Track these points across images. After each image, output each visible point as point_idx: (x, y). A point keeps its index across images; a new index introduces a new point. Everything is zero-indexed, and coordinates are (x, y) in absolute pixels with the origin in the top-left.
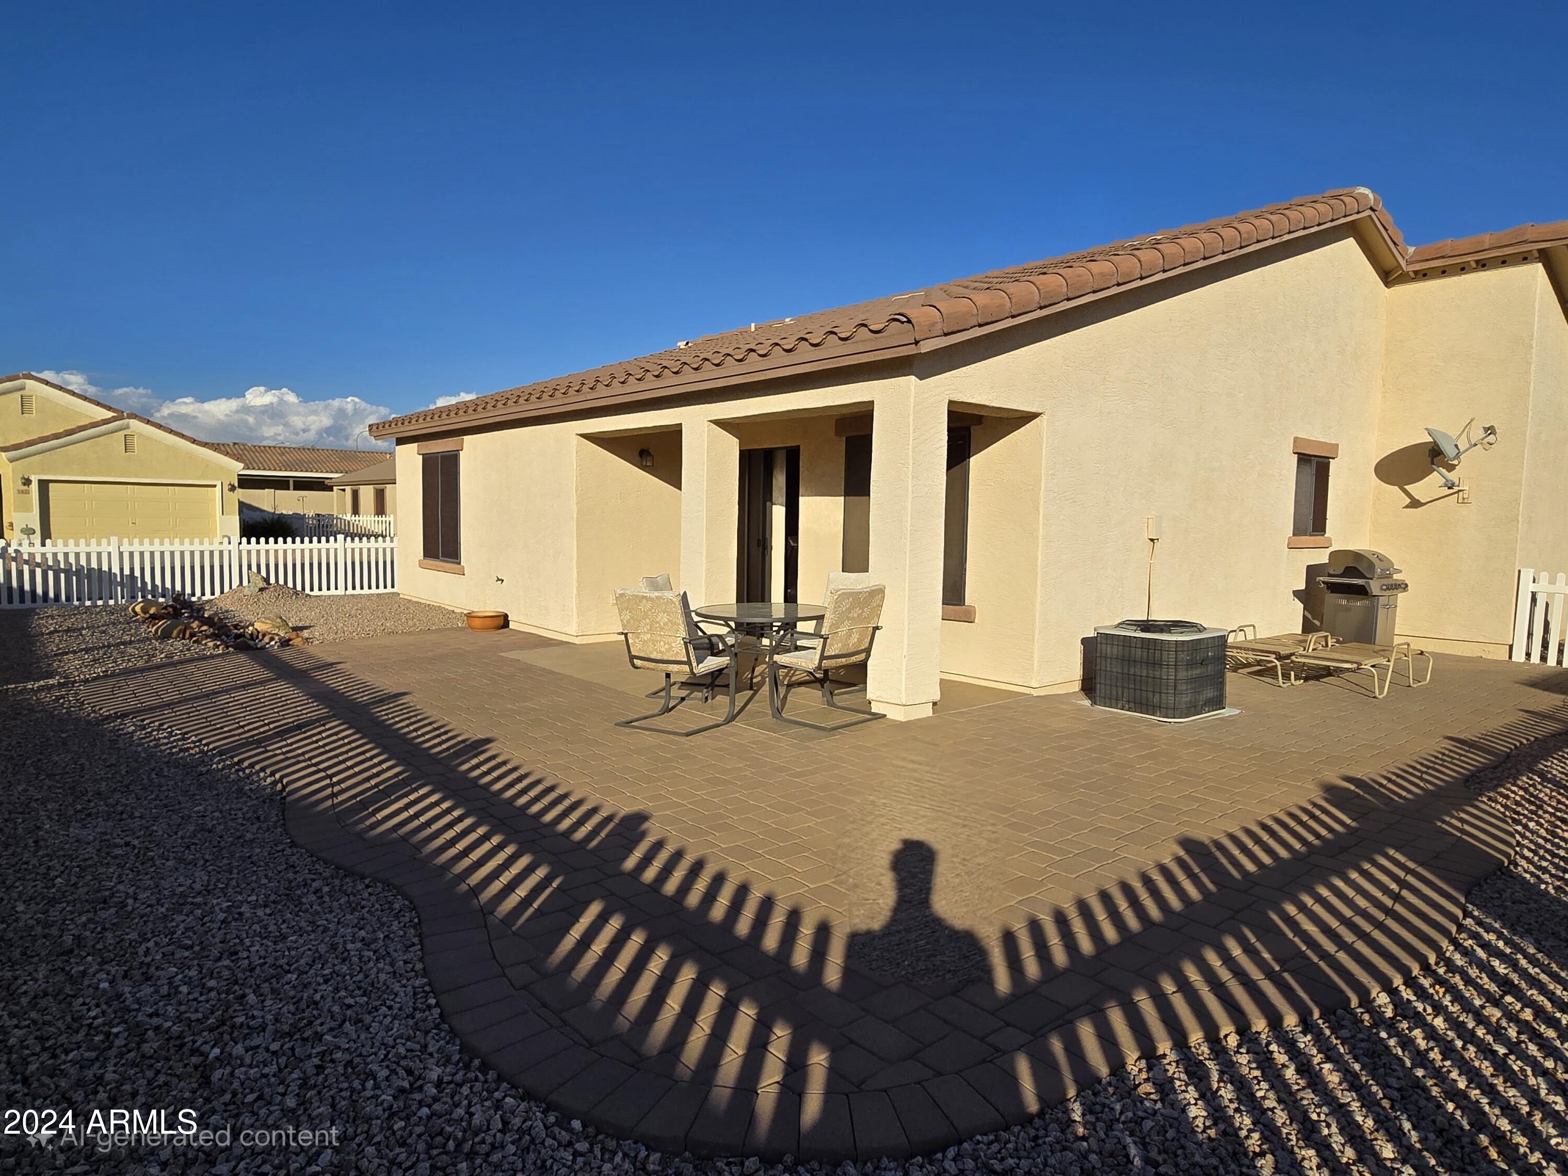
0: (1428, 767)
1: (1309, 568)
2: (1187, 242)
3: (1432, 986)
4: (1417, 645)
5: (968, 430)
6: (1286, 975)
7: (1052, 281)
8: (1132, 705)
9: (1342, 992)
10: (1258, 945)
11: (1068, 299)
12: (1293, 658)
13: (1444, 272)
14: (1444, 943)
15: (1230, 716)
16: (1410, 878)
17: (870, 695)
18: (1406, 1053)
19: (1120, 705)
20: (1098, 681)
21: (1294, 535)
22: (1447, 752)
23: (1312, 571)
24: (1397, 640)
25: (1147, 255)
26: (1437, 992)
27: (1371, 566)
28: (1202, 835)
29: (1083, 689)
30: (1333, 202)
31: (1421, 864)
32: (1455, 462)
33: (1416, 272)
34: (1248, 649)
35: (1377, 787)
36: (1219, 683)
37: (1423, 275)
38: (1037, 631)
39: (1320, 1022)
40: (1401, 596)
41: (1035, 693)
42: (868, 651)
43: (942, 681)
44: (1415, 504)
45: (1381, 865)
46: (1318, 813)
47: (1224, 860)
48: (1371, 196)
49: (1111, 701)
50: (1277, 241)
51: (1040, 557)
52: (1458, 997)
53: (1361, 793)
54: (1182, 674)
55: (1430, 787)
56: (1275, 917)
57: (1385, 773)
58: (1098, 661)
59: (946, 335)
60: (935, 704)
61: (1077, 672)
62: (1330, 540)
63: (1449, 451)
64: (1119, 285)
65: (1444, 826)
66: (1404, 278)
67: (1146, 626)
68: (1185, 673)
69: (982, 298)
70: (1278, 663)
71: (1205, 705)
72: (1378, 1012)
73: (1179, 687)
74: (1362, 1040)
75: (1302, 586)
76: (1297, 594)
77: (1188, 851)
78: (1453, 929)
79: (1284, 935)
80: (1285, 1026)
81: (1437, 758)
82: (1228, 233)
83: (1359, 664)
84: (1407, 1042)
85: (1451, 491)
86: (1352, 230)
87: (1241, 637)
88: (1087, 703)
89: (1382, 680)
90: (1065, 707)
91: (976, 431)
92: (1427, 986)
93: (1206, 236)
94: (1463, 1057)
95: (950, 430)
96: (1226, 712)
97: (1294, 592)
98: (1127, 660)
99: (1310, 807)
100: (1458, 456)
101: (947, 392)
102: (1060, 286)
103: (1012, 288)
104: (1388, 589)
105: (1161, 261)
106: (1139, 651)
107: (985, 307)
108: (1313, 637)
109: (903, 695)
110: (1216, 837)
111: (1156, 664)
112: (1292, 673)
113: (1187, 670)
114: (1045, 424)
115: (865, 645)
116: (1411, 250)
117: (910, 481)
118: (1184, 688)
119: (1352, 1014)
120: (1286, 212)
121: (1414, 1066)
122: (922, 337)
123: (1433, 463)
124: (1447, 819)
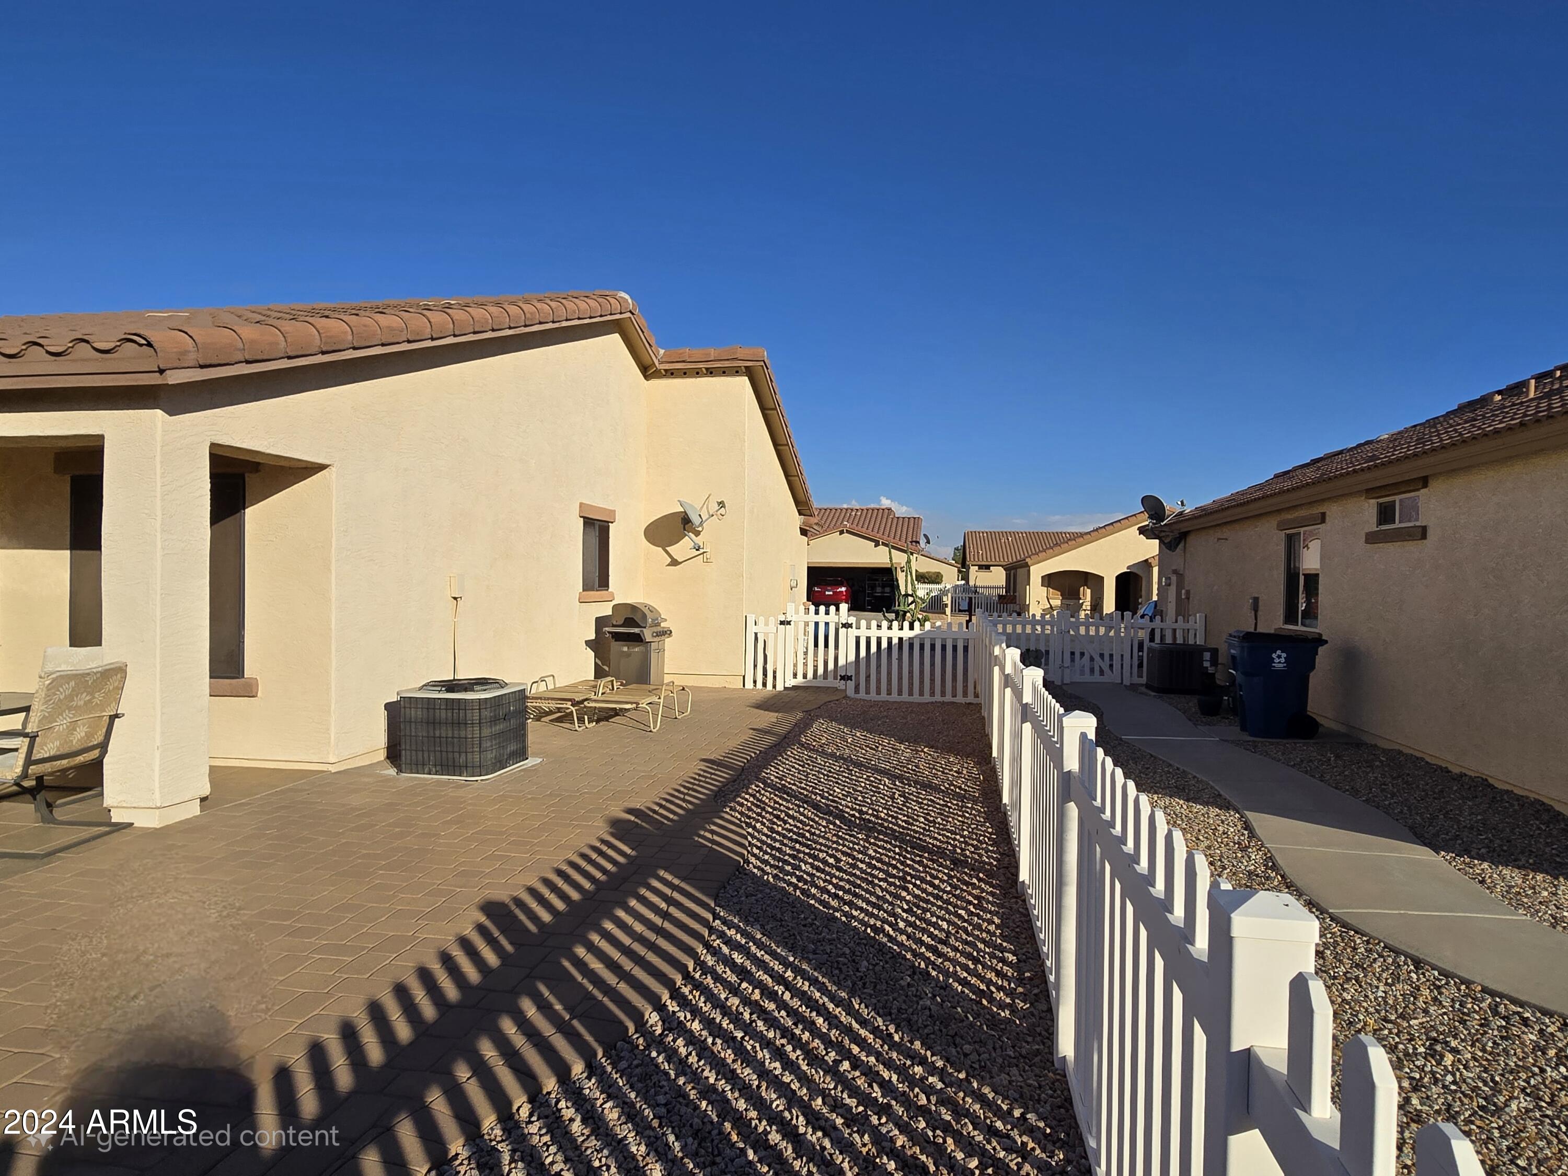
0: (689, 789)
1: (598, 619)
2: (477, 312)
3: (691, 992)
4: (680, 681)
5: (243, 477)
6: (575, 1023)
7: (335, 327)
8: (438, 768)
9: (621, 1023)
10: (552, 999)
11: (355, 348)
12: (586, 703)
13: (685, 373)
14: (700, 949)
15: (532, 766)
16: (676, 895)
17: (108, 801)
18: (671, 1066)
19: (426, 770)
20: (403, 747)
21: (584, 590)
22: (702, 773)
23: (600, 622)
24: (667, 679)
25: (437, 317)
26: (695, 997)
27: (644, 616)
28: (502, 895)
29: (388, 757)
30: (600, 300)
31: (683, 879)
32: (700, 529)
33: (666, 371)
34: (548, 699)
35: (651, 814)
36: (520, 733)
37: (670, 374)
38: (333, 701)
39: (603, 1060)
40: (668, 641)
41: (334, 769)
42: (104, 747)
43: (212, 768)
44: (674, 563)
45: (654, 887)
46: (604, 848)
47: (522, 917)
48: (630, 301)
49: (418, 767)
50: (556, 325)
51: (333, 623)
52: (711, 997)
53: (639, 822)
54: (486, 732)
55: (690, 807)
56: (567, 964)
57: (657, 800)
58: (402, 727)
59: (202, 367)
60: (203, 800)
61: (380, 739)
62: (612, 594)
63: (695, 520)
64: (409, 342)
65: (700, 840)
66: (658, 374)
67: (451, 686)
68: (489, 730)
69: (248, 332)
70: (573, 709)
71: (509, 758)
72: (650, 1032)
73: (484, 745)
74: (637, 1066)
75: (593, 637)
76: (588, 643)
77: (489, 916)
78: (706, 933)
79: (574, 979)
80: (573, 1076)
81: (695, 779)
82: (513, 310)
83: (637, 704)
84: (671, 1054)
85: (698, 552)
86: (616, 327)
87: (542, 687)
88: (392, 771)
89: (655, 715)
90: (366, 780)
91: (251, 480)
92: (687, 993)
93: (494, 310)
94: (713, 1052)
95: (213, 476)
96: (530, 762)
97: (586, 642)
98: (433, 723)
99: (598, 844)
100: (701, 524)
101: (209, 433)
102: (346, 332)
103: (287, 326)
104: (657, 636)
105: (451, 326)
106: (443, 713)
107: (253, 342)
108: (602, 682)
109: (157, 795)
110: (515, 894)
111: (460, 724)
112: (586, 717)
113: (491, 727)
114: (334, 476)
115: (99, 738)
116: (662, 352)
117: (158, 535)
118: (489, 744)
119: (628, 1043)
120: (563, 301)
121: (677, 1076)
122: (170, 366)
123: (685, 529)
124: (702, 833)
